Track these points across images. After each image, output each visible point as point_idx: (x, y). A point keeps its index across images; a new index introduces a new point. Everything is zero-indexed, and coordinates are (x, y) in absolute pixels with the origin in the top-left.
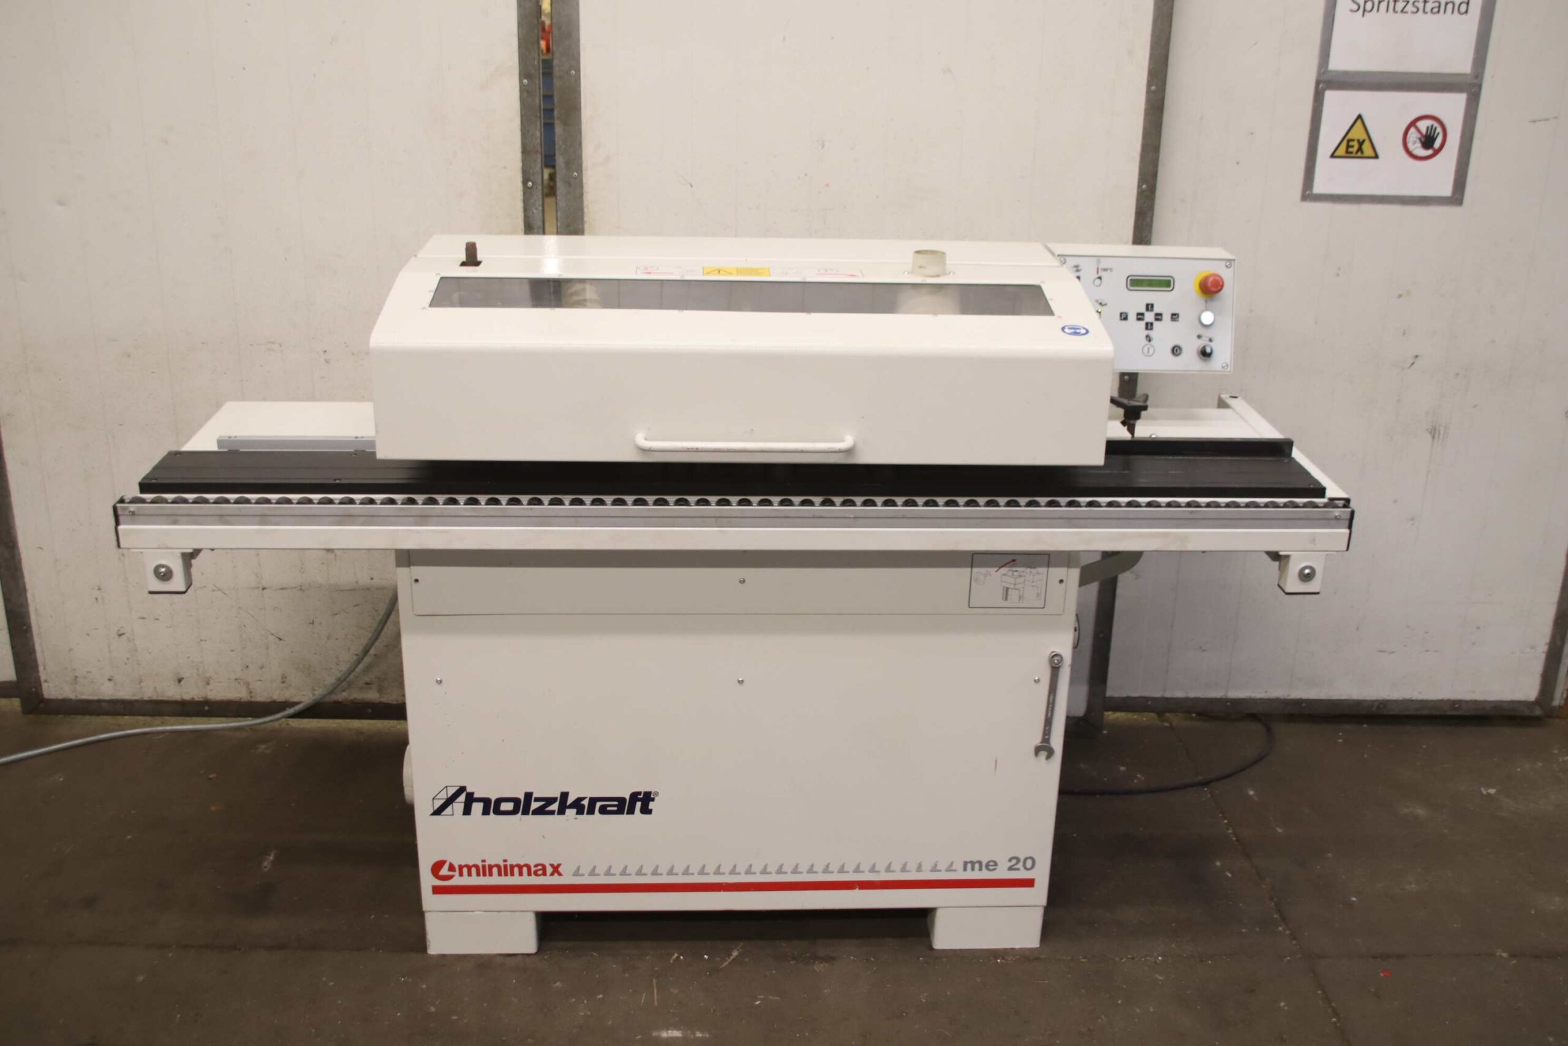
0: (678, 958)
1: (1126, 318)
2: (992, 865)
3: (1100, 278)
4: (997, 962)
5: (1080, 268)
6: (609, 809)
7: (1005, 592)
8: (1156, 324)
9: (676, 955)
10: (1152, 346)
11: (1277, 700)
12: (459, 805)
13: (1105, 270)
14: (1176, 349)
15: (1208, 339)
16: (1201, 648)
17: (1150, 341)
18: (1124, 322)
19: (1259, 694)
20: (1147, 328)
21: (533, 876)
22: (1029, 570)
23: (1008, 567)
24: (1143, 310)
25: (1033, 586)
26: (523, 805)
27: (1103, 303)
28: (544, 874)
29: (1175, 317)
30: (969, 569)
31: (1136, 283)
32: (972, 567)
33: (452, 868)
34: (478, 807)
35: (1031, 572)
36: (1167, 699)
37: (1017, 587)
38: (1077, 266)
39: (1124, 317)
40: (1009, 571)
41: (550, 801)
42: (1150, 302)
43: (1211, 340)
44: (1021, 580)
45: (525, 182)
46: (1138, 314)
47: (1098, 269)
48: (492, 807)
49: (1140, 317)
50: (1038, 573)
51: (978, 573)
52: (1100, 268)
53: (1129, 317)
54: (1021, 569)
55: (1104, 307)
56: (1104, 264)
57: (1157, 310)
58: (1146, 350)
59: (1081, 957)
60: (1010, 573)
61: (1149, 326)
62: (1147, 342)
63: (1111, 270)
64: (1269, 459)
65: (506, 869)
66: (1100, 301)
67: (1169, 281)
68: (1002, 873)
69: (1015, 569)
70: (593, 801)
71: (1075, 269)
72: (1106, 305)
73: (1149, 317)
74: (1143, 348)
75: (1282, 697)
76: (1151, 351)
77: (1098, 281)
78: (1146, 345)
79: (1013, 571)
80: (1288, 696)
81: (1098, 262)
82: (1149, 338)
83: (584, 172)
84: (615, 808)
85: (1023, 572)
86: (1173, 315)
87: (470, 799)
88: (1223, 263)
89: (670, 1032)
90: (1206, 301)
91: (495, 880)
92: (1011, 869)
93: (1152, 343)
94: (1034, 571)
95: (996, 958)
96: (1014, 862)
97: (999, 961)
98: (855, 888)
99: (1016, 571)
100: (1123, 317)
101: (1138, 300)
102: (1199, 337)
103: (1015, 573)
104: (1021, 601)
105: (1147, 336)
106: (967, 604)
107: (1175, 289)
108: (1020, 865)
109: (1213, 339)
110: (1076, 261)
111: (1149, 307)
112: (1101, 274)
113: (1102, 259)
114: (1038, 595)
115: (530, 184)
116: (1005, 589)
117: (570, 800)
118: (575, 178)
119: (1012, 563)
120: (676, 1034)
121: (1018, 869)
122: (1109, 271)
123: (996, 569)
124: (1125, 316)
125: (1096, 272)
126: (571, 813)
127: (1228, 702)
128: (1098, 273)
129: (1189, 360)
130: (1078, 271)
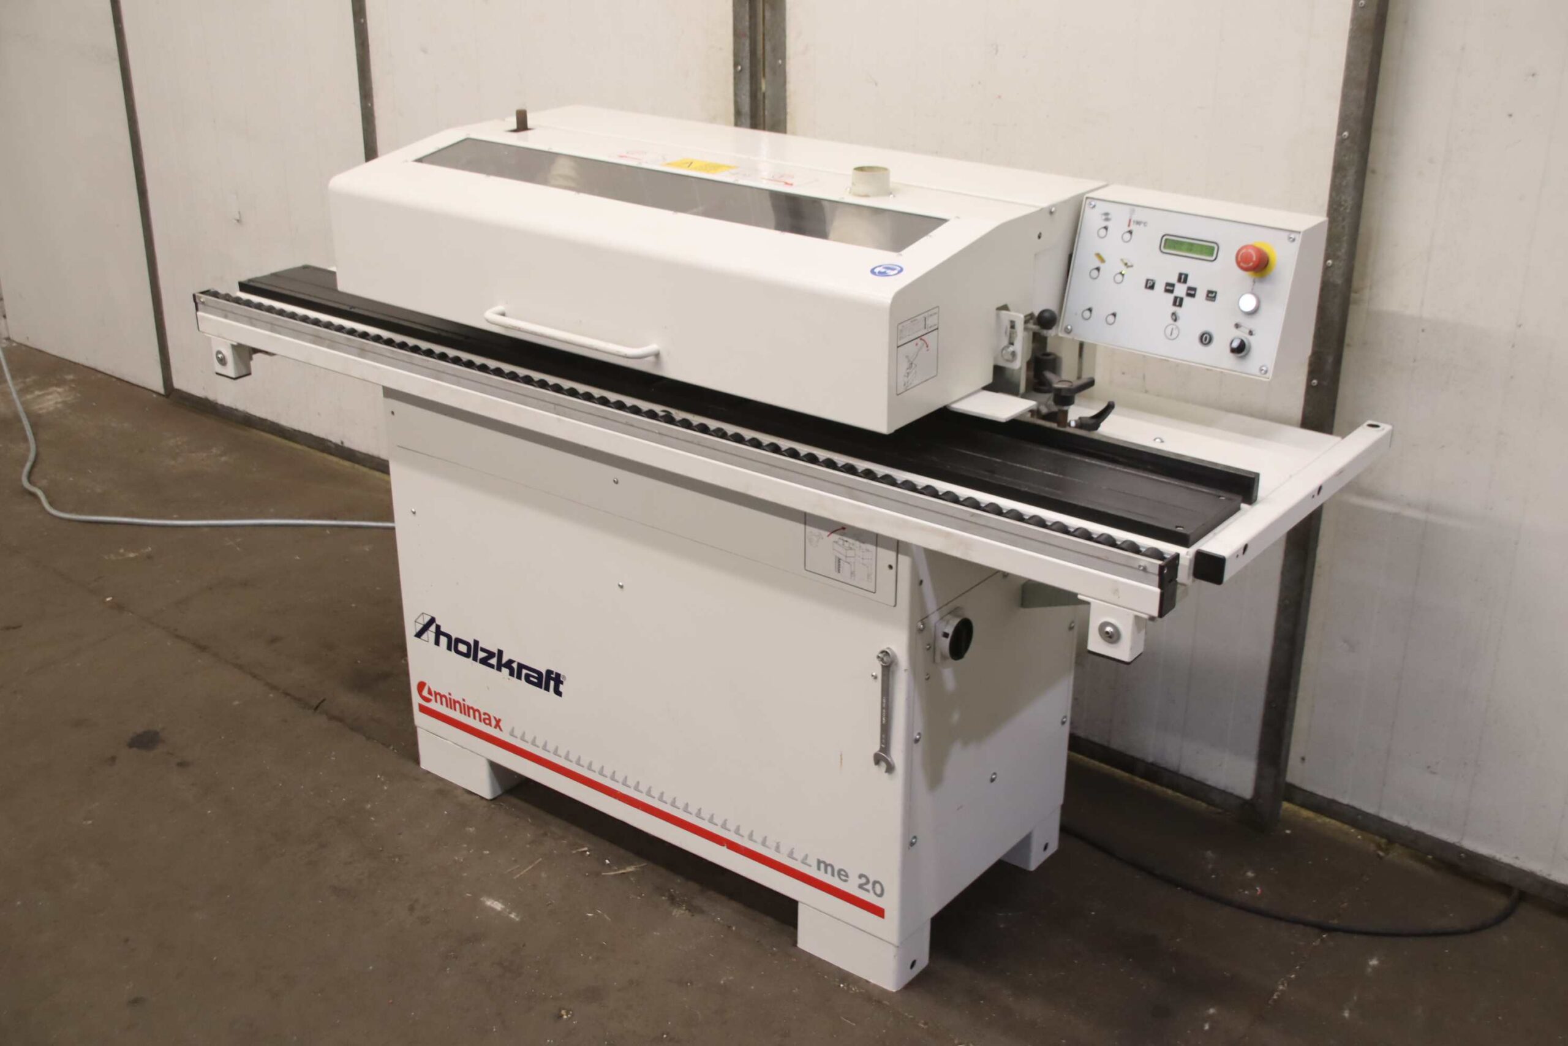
0: (585, 851)
1: (1152, 287)
2: (842, 874)
3: (1130, 232)
4: (839, 986)
5: (1109, 217)
6: (532, 679)
7: (837, 564)
8: (1187, 301)
9: (586, 849)
10: (1177, 327)
11: (1531, 875)
12: (430, 634)
13: (1138, 223)
14: (1204, 336)
15: (1248, 331)
16: (1429, 767)
17: (1175, 320)
18: (1150, 291)
19: (1505, 856)
20: (1174, 304)
21: (483, 724)
22: (857, 543)
23: (837, 534)
24: (1174, 279)
25: (863, 564)
26: (473, 651)
27: (1129, 264)
28: (490, 724)
29: (1211, 296)
30: (802, 526)
31: (1172, 244)
32: (805, 524)
33: (430, 692)
34: (443, 640)
35: (860, 547)
36: (1382, 820)
37: (848, 560)
38: (1107, 214)
39: (1150, 285)
40: (840, 539)
41: (491, 655)
42: (1184, 271)
43: (1251, 333)
44: (850, 553)
45: (736, 65)
46: (1168, 284)
47: (1130, 221)
48: (453, 644)
49: (1169, 288)
50: (868, 550)
51: (811, 532)
52: (1132, 220)
53: (1156, 286)
54: (851, 541)
55: (1130, 269)
56: (1139, 215)
57: (1191, 282)
58: (1169, 331)
59: (923, 1021)
60: (841, 542)
61: (1178, 302)
62: (1171, 322)
63: (1145, 224)
64: (1204, 490)
65: (466, 710)
66: (1125, 261)
67: (1213, 249)
68: (851, 888)
69: (845, 539)
70: (521, 666)
71: (1104, 217)
72: (1132, 266)
73: (1180, 290)
74: (1166, 327)
75: (1539, 873)
76: (1175, 332)
77: (1128, 236)
78: (1170, 325)
79: (844, 541)
80: (1549, 875)
81: (1133, 212)
82: (1175, 317)
83: (787, 61)
84: (536, 680)
85: (853, 544)
86: (1210, 292)
87: (439, 633)
88: (1286, 234)
89: (496, 902)
90: (1254, 282)
91: (456, 715)
92: (861, 886)
93: (1178, 323)
94: (863, 545)
95: (842, 981)
96: (863, 880)
97: (842, 985)
98: (723, 846)
99: (847, 541)
100: (1148, 285)
101: (1169, 267)
102: (1237, 326)
103: (845, 543)
104: (853, 578)
105: (1174, 314)
106: (803, 566)
107: (1217, 260)
108: (869, 887)
109: (1254, 333)
110: (1107, 208)
111: (1183, 278)
112: (1133, 227)
113: (1137, 209)
114: (869, 576)
115: (739, 68)
116: (837, 560)
117: (504, 660)
118: (780, 66)
119: (842, 531)
120: (498, 906)
121: (868, 891)
122: (1142, 225)
123: (827, 533)
124: (1152, 283)
125: (1127, 224)
126: (505, 671)
127: (1463, 853)
128: (1129, 225)
129: (1219, 355)
130: (1107, 220)
